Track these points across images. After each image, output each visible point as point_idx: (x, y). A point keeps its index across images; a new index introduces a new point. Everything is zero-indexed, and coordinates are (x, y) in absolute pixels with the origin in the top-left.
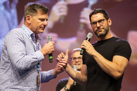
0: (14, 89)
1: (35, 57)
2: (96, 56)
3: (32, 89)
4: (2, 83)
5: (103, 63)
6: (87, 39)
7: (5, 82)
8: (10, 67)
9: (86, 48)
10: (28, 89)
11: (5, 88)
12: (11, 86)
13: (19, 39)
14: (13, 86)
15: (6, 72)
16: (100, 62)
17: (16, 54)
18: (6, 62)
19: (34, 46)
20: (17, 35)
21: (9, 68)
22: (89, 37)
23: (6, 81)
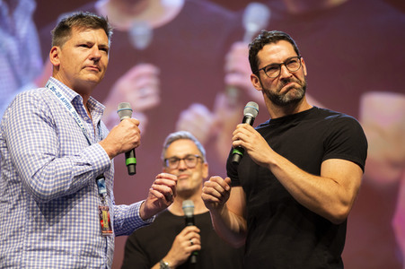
0: (39, 250)
1: (84, 161)
2: (275, 165)
3: (89, 245)
4: (6, 240)
5: (299, 183)
6: (244, 122)
7: (14, 235)
8: (23, 192)
9: (248, 145)
10: (77, 247)
11: (15, 252)
12: (29, 245)
13: (36, 114)
14: (35, 243)
15: (14, 208)
16: (291, 180)
17: (29, 156)
18: (11, 181)
19: (84, 131)
20: (31, 104)
21: (20, 196)
22: (250, 115)
23: (14, 232)
